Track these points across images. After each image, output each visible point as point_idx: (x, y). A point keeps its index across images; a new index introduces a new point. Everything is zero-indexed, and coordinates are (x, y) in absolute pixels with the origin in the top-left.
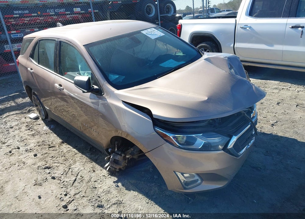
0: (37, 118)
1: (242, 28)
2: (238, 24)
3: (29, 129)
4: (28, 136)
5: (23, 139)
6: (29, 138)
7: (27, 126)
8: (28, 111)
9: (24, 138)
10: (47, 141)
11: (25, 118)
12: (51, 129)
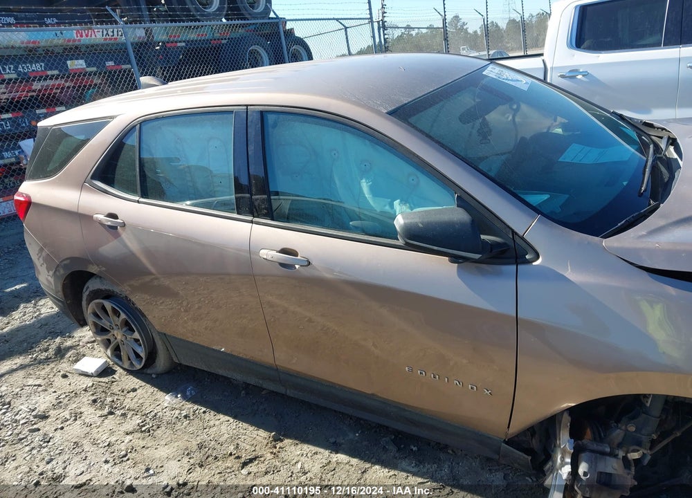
0: (106, 372)
1: (562, 76)
2: (552, 68)
3: (111, 413)
4: (129, 437)
5: (123, 453)
6: (142, 443)
7: (95, 401)
8: (56, 354)
9: (123, 447)
10: (213, 443)
11: (65, 376)
12: (194, 400)
